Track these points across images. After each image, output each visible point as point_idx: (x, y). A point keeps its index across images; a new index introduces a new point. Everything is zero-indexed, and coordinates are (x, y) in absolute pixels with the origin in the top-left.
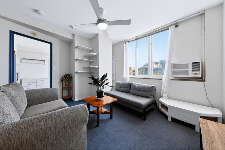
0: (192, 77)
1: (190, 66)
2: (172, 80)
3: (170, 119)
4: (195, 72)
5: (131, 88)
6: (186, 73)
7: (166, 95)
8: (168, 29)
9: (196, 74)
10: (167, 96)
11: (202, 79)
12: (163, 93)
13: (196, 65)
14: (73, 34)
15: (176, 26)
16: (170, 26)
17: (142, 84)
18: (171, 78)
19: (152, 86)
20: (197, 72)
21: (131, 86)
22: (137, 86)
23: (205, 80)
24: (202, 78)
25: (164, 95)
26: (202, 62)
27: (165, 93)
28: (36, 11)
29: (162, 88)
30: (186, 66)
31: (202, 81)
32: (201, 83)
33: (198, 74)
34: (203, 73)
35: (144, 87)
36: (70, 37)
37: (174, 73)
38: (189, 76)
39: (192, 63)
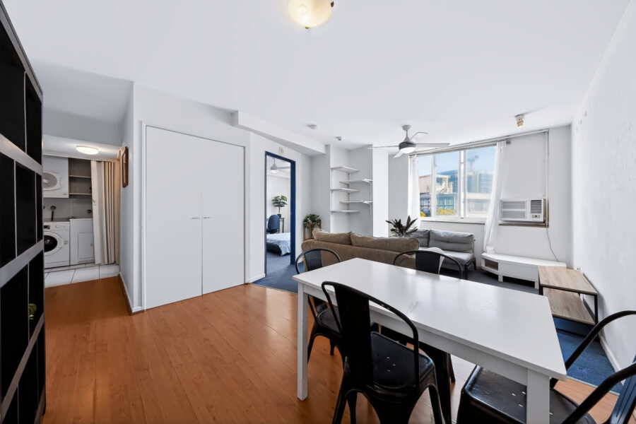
0: (531, 220)
1: (528, 205)
2: (500, 225)
3: (501, 279)
4: (535, 214)
5: (431, 238)
6: (523, 215)
7: (492, 248)
8: (496, 145)
9: (536, 216)
10: (494, 250)
11: (544, 224)
12: (487, 245)
13: (536, 204)
14: (327, 144)
15: (508, 143)
16: (499, 141)
17: (451, 232)
18: (500, 222)
19: (470, 234)
20: (537, 214)
21: (431, 235)
22: (442, 235)
23: (548, 226)
24: (544, 222)
25: (488, 249)
26: (545, 200)
27: (490, 245)
28: (312, 126)
29: (486, 238)
30: (522, 204)
31: (545, 226)
32: (543, 229)
33: (539, 217)
34: (546, 215)
35: (456, 237)
36: (321, 150)
37: (504, 214)
38: (527, 220)
39: (532, 201)
